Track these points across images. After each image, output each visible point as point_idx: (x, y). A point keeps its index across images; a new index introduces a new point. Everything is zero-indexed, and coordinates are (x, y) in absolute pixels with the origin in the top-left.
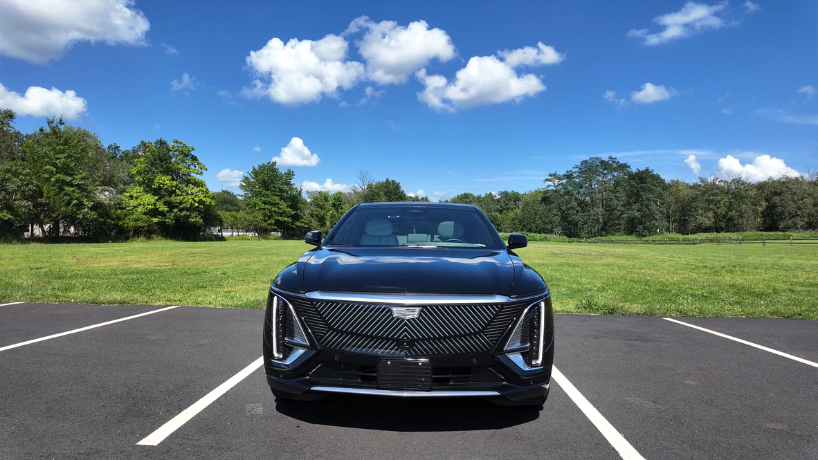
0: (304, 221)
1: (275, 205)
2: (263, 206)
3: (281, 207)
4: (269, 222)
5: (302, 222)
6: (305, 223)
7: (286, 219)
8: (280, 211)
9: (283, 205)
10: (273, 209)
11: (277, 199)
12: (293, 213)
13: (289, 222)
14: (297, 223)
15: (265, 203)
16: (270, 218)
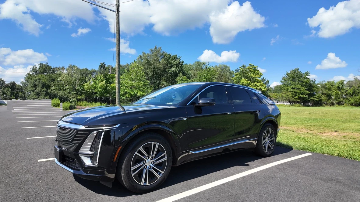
0: (316, 97)
1: (298, 89)
2: (292, 90)
3: (302, 90)
4: (295, 97)
5: (315, 98)
6: (317, 98)
7: (304, 96)
8: (301, 92)
9: (303, 89)
10: (297, 91)
11: (300, 86)
12: (309, 93)
13: (306, 98)
14: (312, 98)
15: (293, 88)
16: (296, 96)
